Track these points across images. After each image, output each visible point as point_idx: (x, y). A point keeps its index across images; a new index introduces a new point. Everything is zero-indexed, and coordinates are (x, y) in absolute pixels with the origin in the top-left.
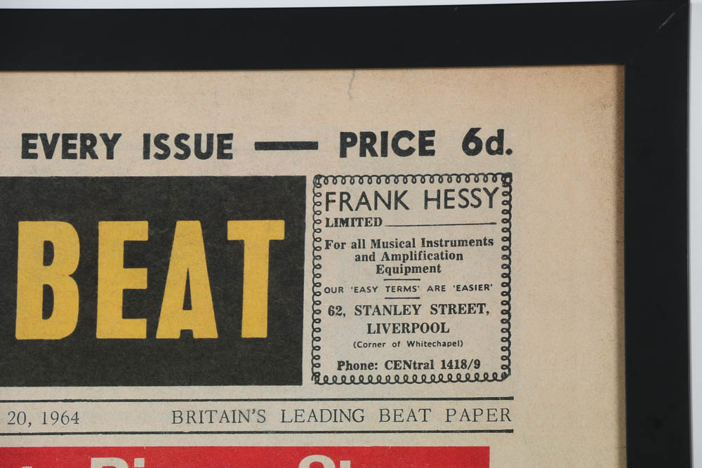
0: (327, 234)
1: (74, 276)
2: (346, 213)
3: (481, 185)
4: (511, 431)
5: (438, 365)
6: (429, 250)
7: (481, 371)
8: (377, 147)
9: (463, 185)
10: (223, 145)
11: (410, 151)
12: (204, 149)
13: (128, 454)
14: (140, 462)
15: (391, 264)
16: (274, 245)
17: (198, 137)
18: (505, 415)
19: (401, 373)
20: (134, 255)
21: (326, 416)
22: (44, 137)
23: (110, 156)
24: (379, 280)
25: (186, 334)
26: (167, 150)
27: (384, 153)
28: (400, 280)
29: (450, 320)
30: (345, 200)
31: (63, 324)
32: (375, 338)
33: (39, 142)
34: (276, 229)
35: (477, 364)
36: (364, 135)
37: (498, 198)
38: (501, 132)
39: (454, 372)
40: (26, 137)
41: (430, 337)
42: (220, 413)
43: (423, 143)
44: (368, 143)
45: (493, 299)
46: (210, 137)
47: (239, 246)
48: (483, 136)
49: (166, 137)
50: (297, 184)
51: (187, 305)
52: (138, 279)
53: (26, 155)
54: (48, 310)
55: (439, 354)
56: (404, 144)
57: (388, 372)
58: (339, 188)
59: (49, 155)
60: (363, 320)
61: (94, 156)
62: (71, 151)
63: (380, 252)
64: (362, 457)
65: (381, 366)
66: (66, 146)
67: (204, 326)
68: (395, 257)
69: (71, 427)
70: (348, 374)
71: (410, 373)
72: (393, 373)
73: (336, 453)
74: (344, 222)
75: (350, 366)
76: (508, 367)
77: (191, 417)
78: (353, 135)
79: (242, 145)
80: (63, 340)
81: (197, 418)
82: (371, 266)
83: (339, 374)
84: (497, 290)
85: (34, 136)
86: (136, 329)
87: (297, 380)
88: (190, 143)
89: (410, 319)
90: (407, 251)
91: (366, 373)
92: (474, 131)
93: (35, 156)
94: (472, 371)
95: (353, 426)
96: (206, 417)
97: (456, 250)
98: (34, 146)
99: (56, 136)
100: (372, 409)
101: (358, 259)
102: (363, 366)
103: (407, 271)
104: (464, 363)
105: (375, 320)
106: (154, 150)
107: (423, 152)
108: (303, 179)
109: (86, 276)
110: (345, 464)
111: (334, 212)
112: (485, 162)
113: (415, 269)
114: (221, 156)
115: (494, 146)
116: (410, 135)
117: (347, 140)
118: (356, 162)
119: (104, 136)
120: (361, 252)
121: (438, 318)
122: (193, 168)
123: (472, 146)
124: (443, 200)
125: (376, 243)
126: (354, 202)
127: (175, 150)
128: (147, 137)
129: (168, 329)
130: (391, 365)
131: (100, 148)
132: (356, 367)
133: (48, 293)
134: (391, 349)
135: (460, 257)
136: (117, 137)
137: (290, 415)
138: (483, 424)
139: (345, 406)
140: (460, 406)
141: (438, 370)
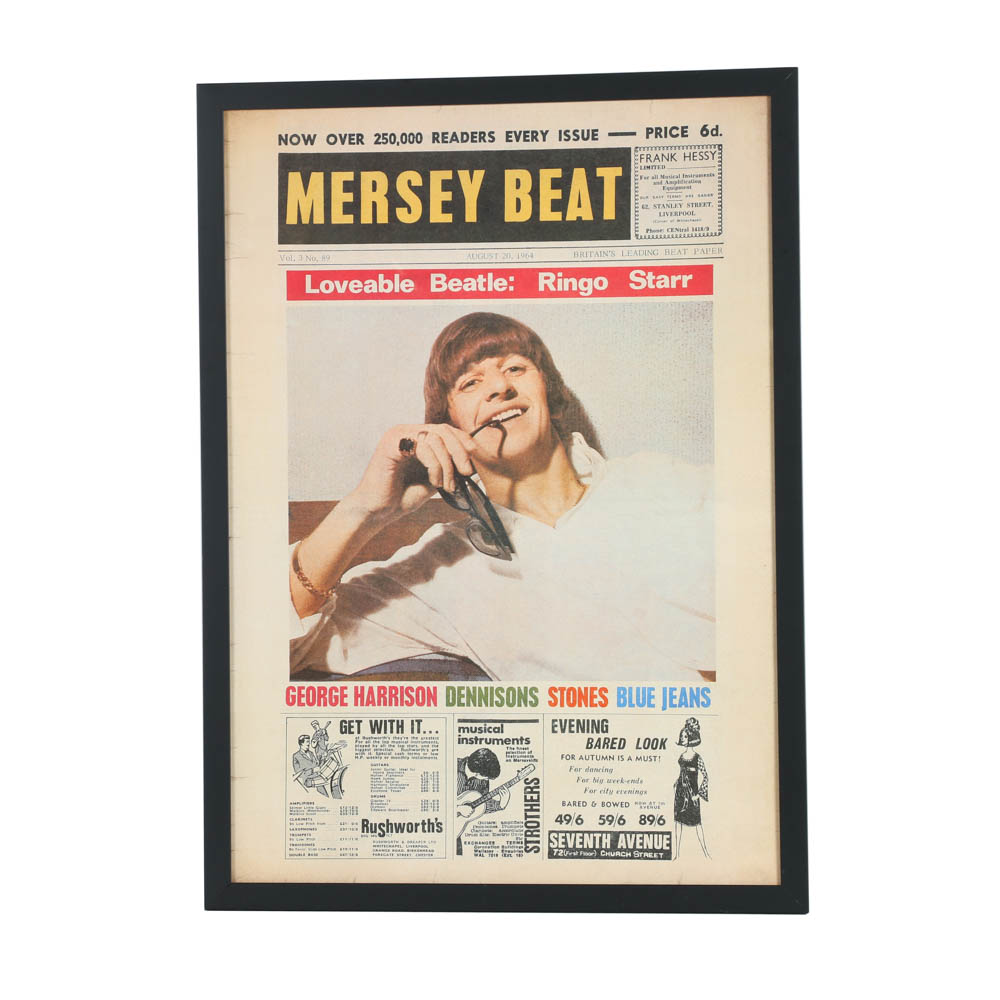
0: (641, 173)
1: (529, 193)
2: (649, 164)
3: (709, 150)
4: (723, 258)
5: (691, 229)
6: (685, 179)
7: (709, 232)
8: (663, 134)
9: (701, 150)
10: (594, 135)
11: (678, 135)
12: (585, 136)
13: (555, 271)
14: (560, 274)
15: (670, 186)
16: (617, 178)
17: (583, 131)
18: (720, 250)
19: (674, 234)
20: (555, 184)
21: (642, 253)
22: (515, 132)
23: (544, 140)
24: (664, 193)
25: (579, 218)
26: (569, 136)
27: (666, 136)
28: (673, 193)
29: (695, 210)
30: (648, 158)
31: (525, 215)
32: (662, 218)
33: (513, 135)
34: (618, 171)
35: (708, 229)
36: (657, 128)
37: (716, 155)
38: (717, 126)
39: (698, 233)
40: (508, 133)
41: (687, 217)
42: (595, 253)
43: (683, 132)
44: (658, 132)
45: (715, 200)
46: (588, 131)
47: (602, 179)
48: (709, 128)
49: (568, 131)
50: (627, 151)
51: (579, 206)
52: (558, 194)
53: (507, 141)
54: (518, 209)
55: (691, 225)
56: (674, 132)
57: (668, 233)
58: (645, 153)
59: (518, 141)
60: (658, 211)
61: (537, 140)
62: (527, 138)
63: (664, 181)
64: (657, 271)
65: (665, 230)
66: (525, 136)
67: (587, 214)
68: (671, 182)
69: (530, 260)
70: (651, 234)
71: (678, 233)
72: (671, 234)
73: (646, 269)
74: (649, 167)
75: (651, 231)
76: (721, 230)
77: (582, 254)
78: (652, 129)
79: (602, 134)
80: (526, 222)
81: (585, 255)
82: (661, 187)
83: (647, 235)
84: (716, 196)
85: (511, 132)
86: (557, 216)
87: (628, 237)
88: (580, 134)
89: (678, 210)
90: (676, 180)
91: (659, 234)
92: (706, 126)
93: (511, 141)
94: (706, 232)
95: (653, 257)
96: (589, 254)
97: (698, 179)
98: (511, 137)
99: (520, 132)
100: (662, 249)
101: (655, 183)
102: (658, 231)
103: (677, 188)
104: (702, 229)
105: (662, 210)
106: (564, 137)
107: (683, 136)
108: (630, 149)
109: (535, 193)
110: (650, 274)
111: (644, 163)
112: (710, 139)
113: (680, 188)
114: (593, 139)
115: (714, 132)
116: (677, 128)
117: (649, 131)
118: (653, 140)
119: (542, 132)
120: (655, 180)
121: (690, 209)
122: (581, 145)
123: (705, 132)
124: (692, 157)
125: (663, 177)
126: (652, 159)
127: (573, 137)
128: (560, 132)
129: (571, 216)
130: (670, 230)
131: (540, 137)
132: (654, 231)
133: (518, 201)
134: (670, 223)
135: (700, 182)
136: (547, 131)
137: (625, 253)
138: (710, 255)
139: (649, 248)
140: (701, 247)
141: (690, 232)
